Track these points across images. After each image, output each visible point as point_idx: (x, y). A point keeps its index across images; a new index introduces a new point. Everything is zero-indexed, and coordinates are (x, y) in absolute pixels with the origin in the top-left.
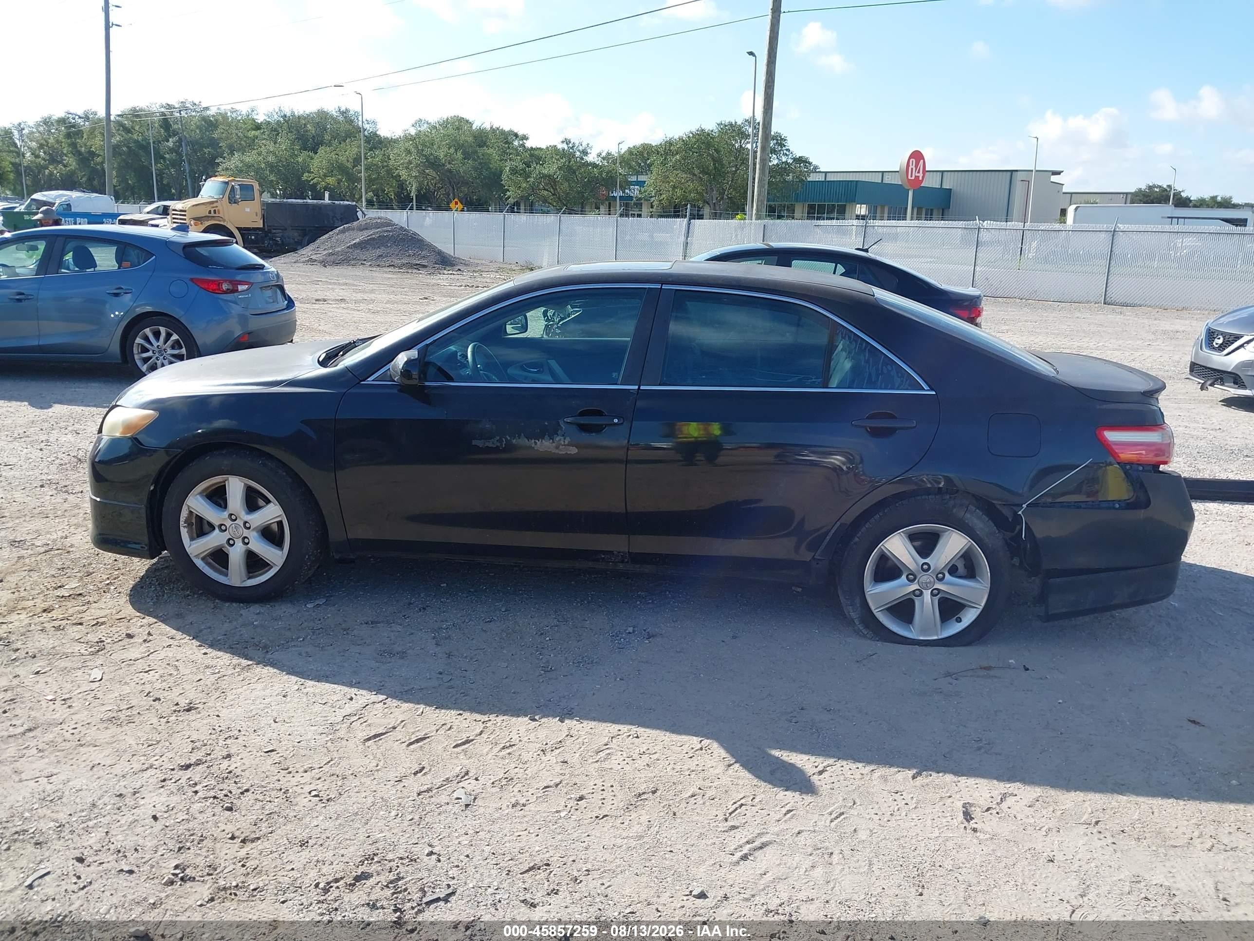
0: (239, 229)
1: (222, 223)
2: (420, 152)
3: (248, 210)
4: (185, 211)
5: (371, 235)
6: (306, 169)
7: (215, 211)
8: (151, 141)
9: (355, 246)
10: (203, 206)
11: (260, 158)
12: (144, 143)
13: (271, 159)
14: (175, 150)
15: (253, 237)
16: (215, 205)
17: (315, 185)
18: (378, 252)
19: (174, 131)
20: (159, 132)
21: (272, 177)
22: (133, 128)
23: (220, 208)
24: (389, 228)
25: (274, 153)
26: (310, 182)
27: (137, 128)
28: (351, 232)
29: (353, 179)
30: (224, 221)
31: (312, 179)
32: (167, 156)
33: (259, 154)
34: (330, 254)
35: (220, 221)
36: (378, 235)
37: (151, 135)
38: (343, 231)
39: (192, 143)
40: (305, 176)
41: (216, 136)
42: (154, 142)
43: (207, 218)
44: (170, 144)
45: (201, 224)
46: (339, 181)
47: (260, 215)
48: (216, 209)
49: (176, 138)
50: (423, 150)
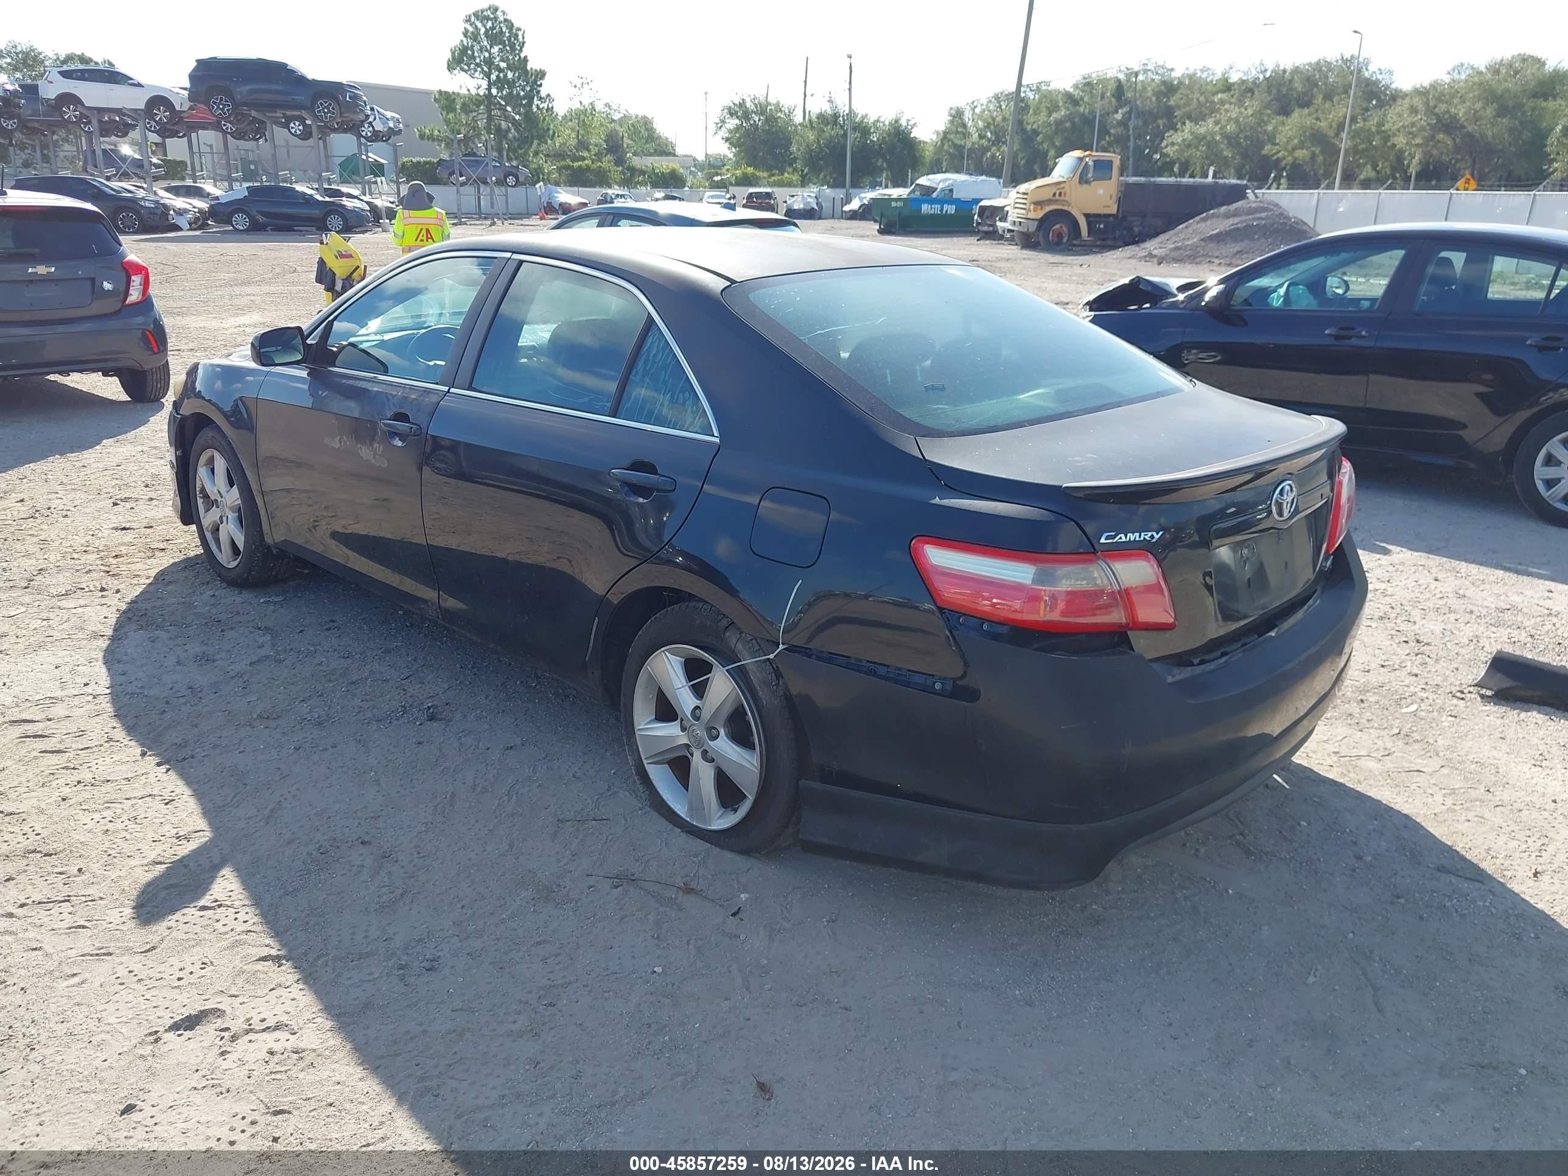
0: (1087, 216)
1: (1066, 208)
2: (1430, 111)
3: (1101, 192)
4: (1027, 194)
5: (1237, 224)
6: (1272, 139)
7: (1060, 194)
8: (1098, 114)
9: (1212, 238)
10: (1049, 188)
11: (1217, 128)
12: (1090, 117)
13: (1230, 128)
14: (1123, 123)
15: (1102, 226)
16: (1062, 185)
17: (1279, 160)
18: (1237, 247)
19: (1126, 100)
20: (1110, 103)
21: (1227, 153)
22: (1082, 98)
23: (1067, 189)
24: (1263, 215)
25: (1237, 121)
26: (1273, 156)
27: (1086, 99)
28: (1214, 220)
29: (1331, 152)
30: (1069, 204)
31: (1276, 154)
32: (1113, 131)
33: (1216, 123)
34: (1177, 249)
35: (1064, 205)
36: (1244, 224)
37: (1098, 106)
38: (1205, 220)
39: (1141, 114)
40: (1267, 149)
41: (1172, 103)
42: (1100, 116)
43: (1049, 202)
44: (1119, 116)
45: (1042, 209)
46: (1313, 156)
47: (1114, 198)
48: (1063, 191)
49: (1126, 109)
50: (1435, 107)
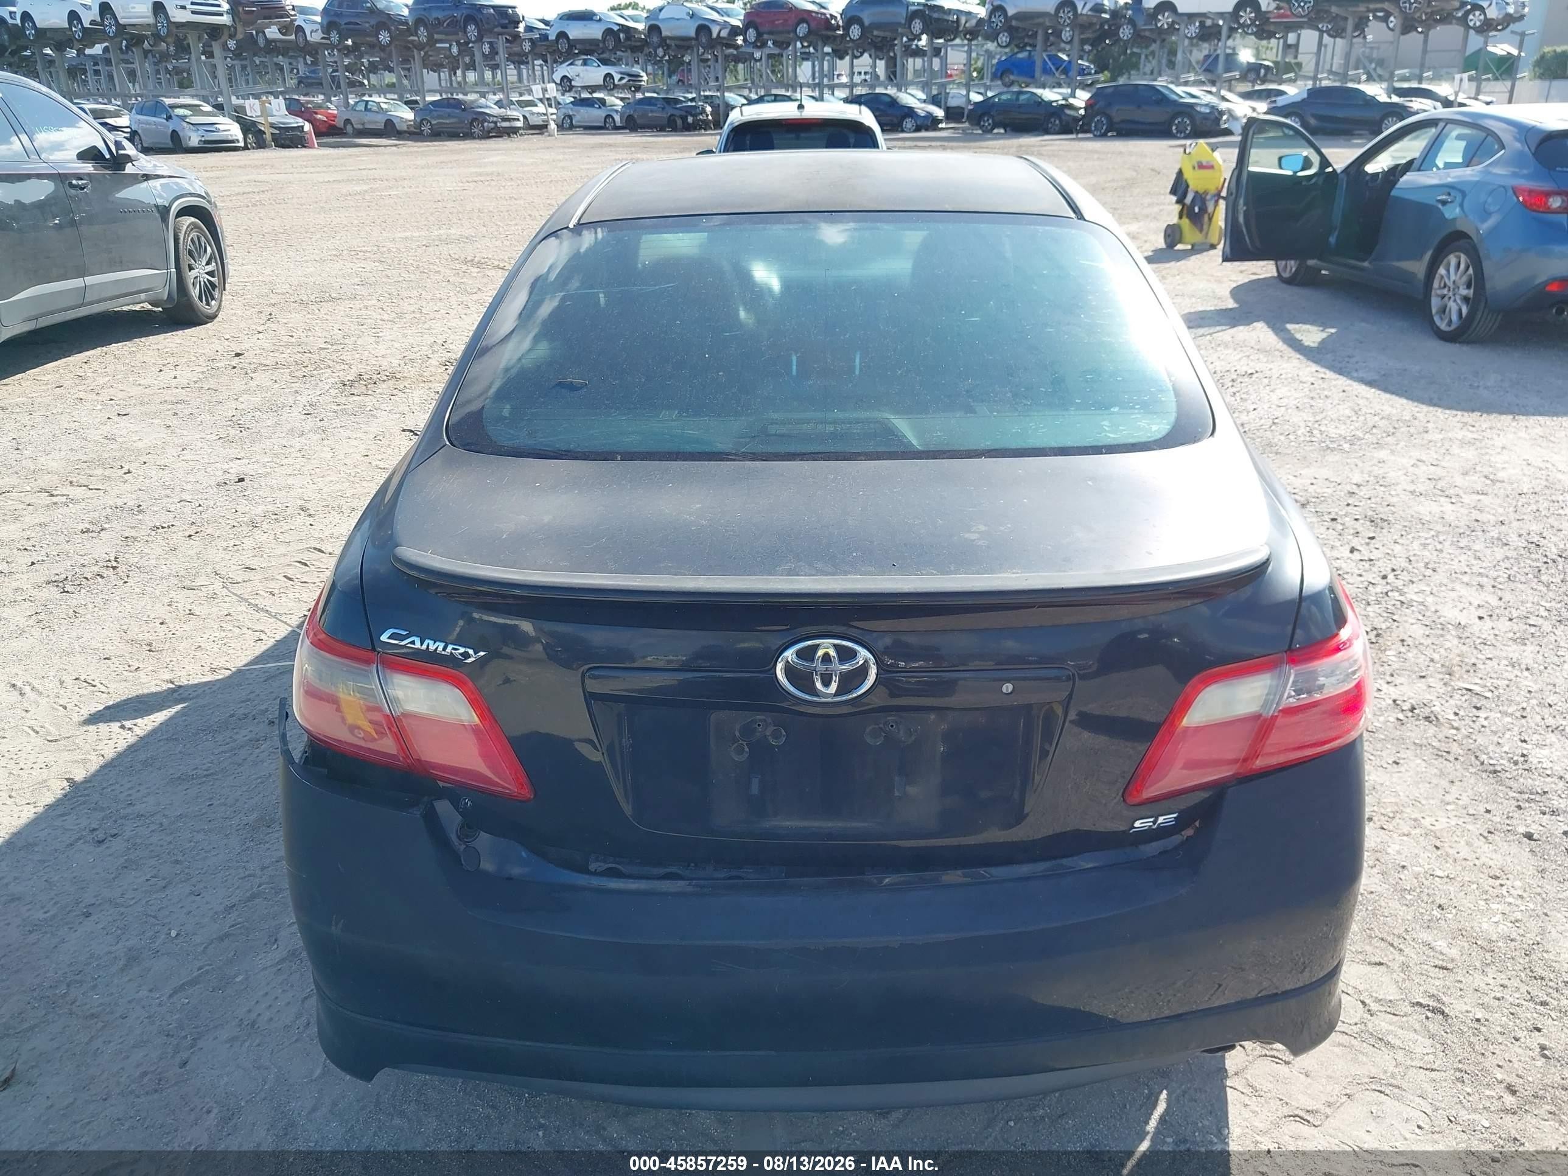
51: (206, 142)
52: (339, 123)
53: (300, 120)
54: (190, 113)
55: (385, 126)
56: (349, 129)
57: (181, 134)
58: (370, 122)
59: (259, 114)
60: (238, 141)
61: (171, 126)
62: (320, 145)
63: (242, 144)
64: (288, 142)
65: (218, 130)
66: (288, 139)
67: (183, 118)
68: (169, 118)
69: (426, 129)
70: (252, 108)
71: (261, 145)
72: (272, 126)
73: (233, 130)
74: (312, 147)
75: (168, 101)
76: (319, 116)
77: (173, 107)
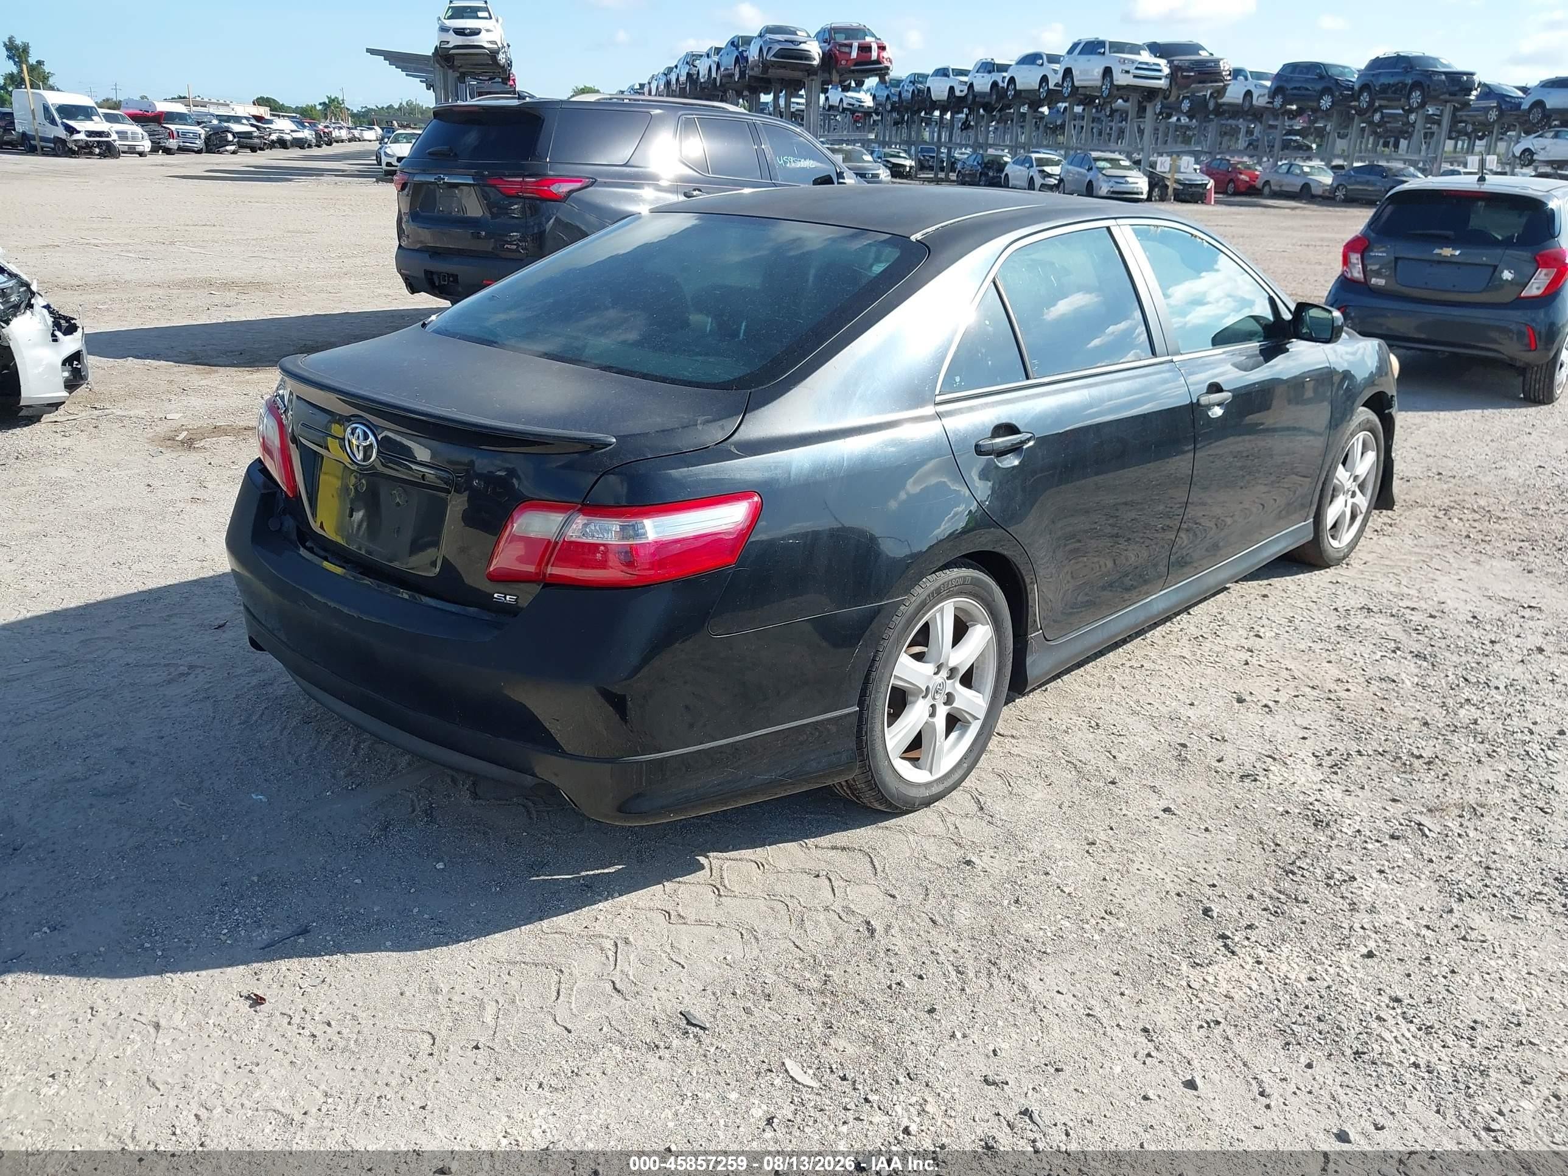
51: (1113, 192)
52: (1259, 184)
53: (1207, 178)
54: (1109, 165)
55: (1301, 190)
56: (1266, 190)
57: (1095, 184)
58: (1288, 185)
59: (1167, 170)
60: (1142, 193)
61: (1090, 176)
62: (1217, 202)
63: (1145, 196)
64: (1188, 198)
65: (1127, 182)
66: (1190, 194)
67: (1101, 169)
68: (1090, 169)
69: (1340, 194)
70: (1163, 164)
71: (1163, 199)
72: (1177, 181)
73: (1140, 182)
74: (1209, 203)
75: (1095, 154)
76: (1243, 177)
77: (1097, 159)
